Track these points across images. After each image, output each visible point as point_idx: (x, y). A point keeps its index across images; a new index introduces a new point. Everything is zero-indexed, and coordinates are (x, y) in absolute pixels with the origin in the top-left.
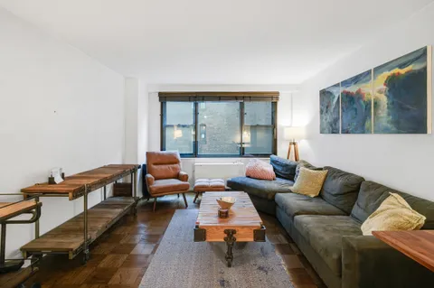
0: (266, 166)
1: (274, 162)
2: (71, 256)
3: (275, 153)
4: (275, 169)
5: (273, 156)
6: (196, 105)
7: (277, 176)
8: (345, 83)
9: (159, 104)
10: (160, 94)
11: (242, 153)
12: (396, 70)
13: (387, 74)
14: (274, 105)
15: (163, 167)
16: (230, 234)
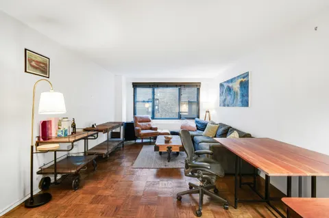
0: (192, 124)
1: (196, 122)
2: (104, 157)
3: (198, 117)
4: (197, 126)
5: (197, 119)
6: (154, 90)
7: (198, 129)
8: (228, 82)
9: (133, 89)
10: (133, 83)
11: (180, 117)
12: (242, 79)
13: (240, 80)
14: (198, 89)
15: (144, 123)
16: (170, 148)
